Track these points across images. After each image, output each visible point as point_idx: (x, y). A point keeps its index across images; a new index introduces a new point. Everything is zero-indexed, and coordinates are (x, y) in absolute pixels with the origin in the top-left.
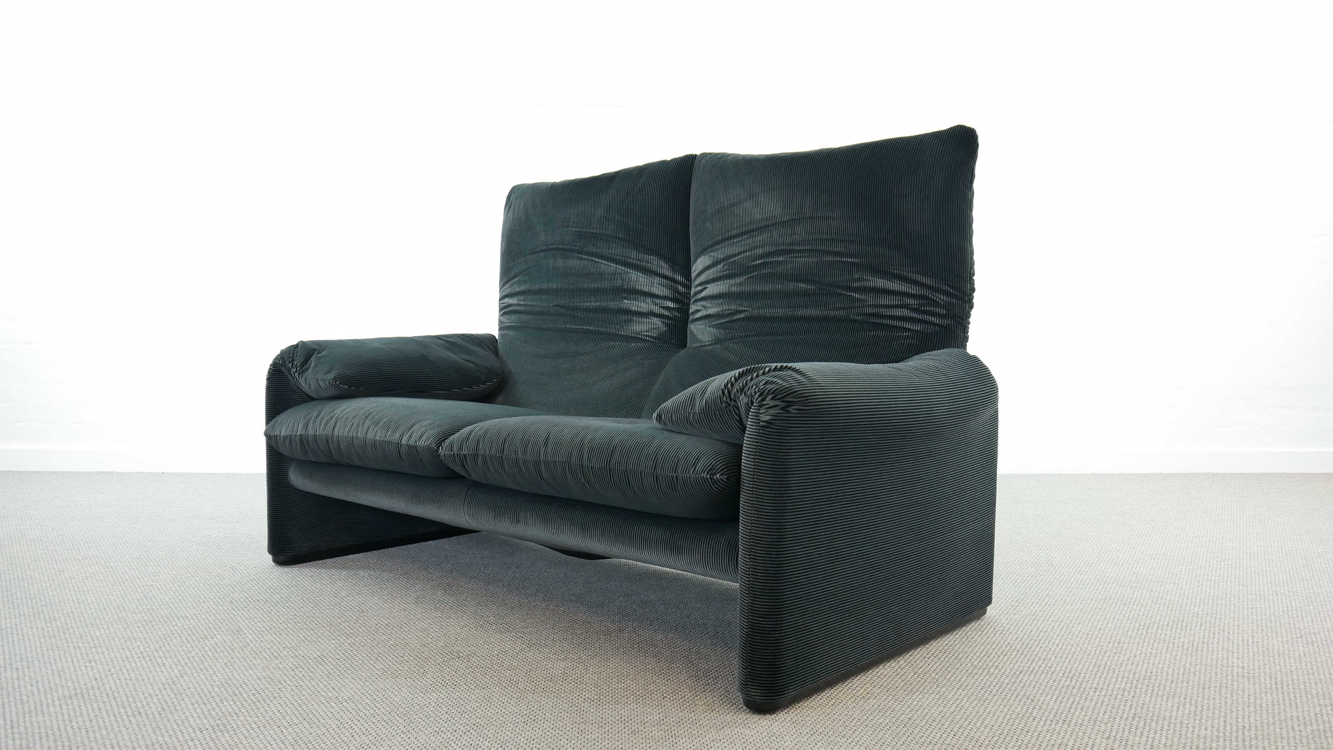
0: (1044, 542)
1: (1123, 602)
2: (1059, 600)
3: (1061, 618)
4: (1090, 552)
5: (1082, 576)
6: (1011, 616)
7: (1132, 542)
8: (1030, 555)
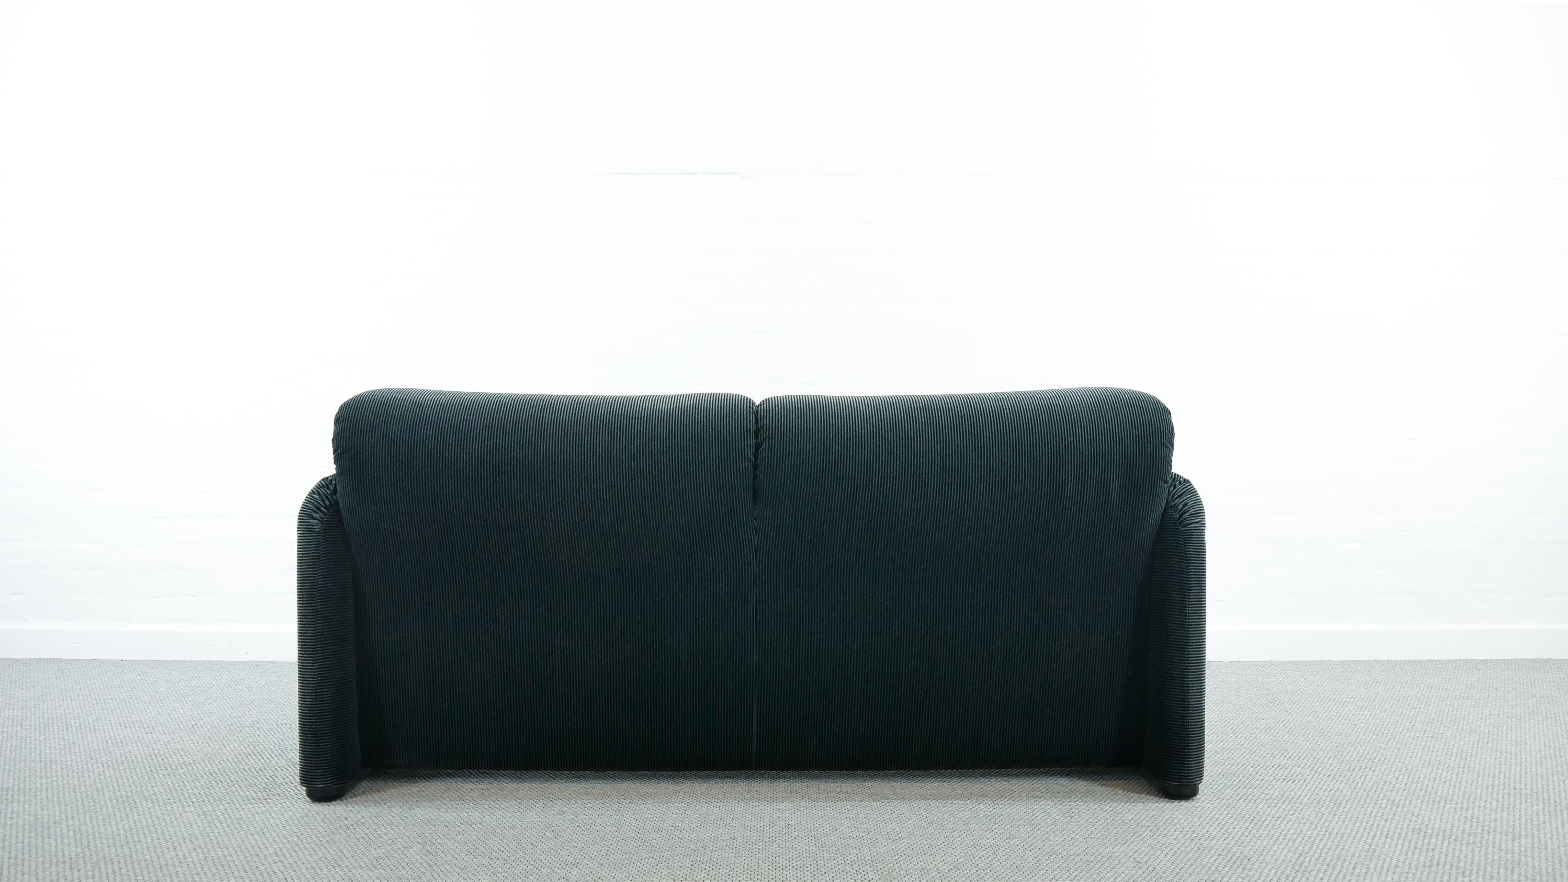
0: (1323, 766)
1: (1461, 870)
2: (1359, 866)
4: (1393, 782)
5: (1388, 823)
7: (1452, 764)
8: (1304, 787)
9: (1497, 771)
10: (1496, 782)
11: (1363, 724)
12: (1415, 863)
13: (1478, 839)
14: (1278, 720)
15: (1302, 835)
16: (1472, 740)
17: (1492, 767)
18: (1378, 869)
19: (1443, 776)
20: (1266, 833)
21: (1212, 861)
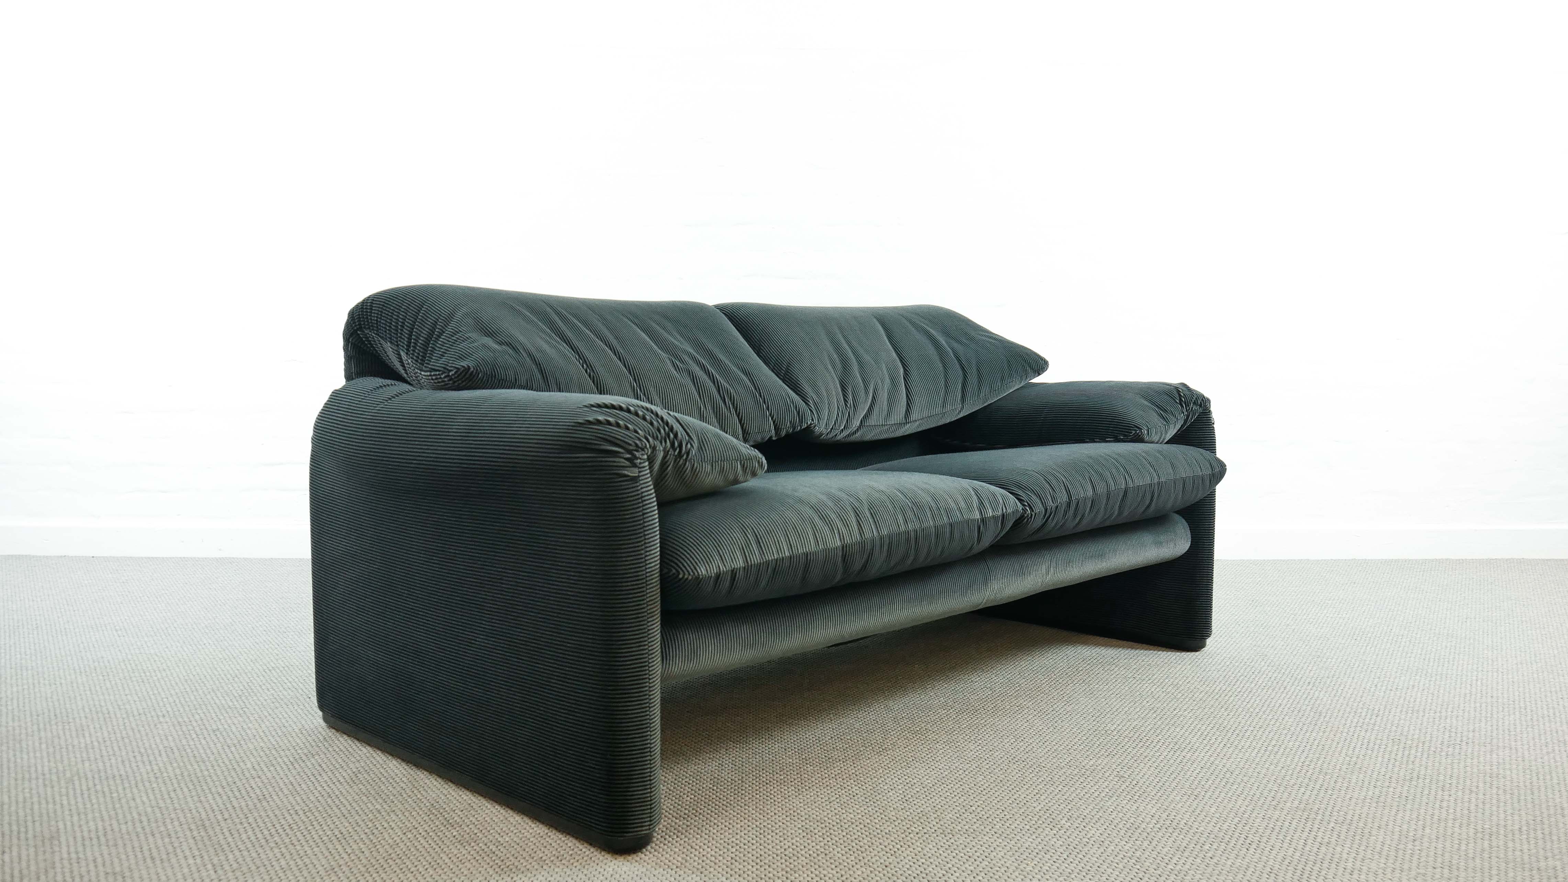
1: (1441, 784)
2: (1340, 780)
3: (1349, 817)
4: (1372, 690)
5: (1368, 734)
6: (1270, 812)
7: (1430, 671)
8: (1284, 695)
9: (1474, 678)
10: (1474, 690)
11: (1341, 628)
12: (1395, 776)
13: (1457, 751)
14: (1258, 623)
15: (1283, 746)
16: (1448, 645)
17: (1469, 674)
18: (1360, 784)
19: (1421, 684)
20: (1248, 744)
21: (1194, 774)
